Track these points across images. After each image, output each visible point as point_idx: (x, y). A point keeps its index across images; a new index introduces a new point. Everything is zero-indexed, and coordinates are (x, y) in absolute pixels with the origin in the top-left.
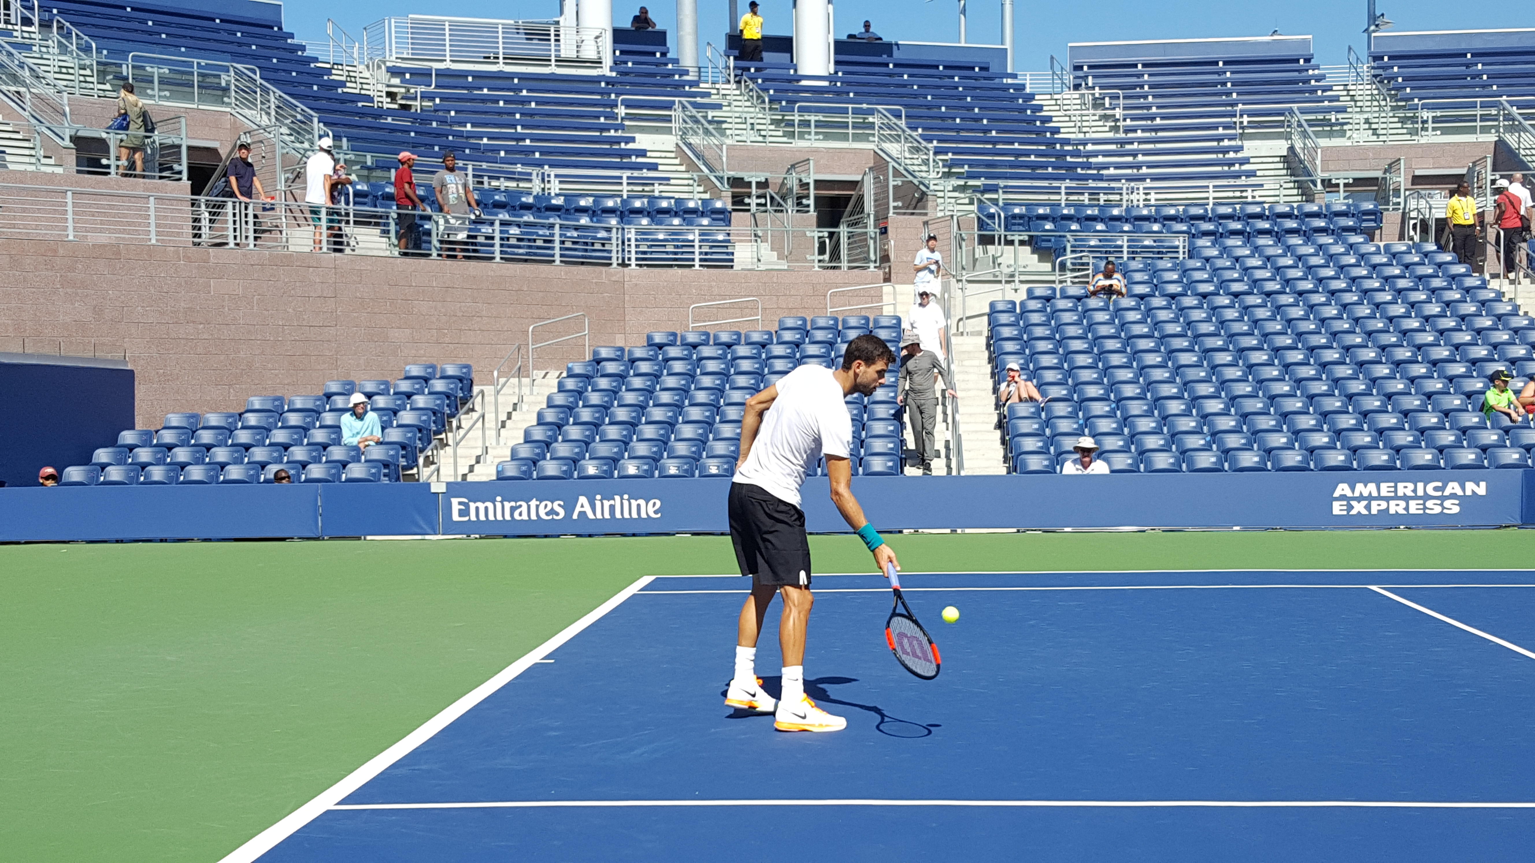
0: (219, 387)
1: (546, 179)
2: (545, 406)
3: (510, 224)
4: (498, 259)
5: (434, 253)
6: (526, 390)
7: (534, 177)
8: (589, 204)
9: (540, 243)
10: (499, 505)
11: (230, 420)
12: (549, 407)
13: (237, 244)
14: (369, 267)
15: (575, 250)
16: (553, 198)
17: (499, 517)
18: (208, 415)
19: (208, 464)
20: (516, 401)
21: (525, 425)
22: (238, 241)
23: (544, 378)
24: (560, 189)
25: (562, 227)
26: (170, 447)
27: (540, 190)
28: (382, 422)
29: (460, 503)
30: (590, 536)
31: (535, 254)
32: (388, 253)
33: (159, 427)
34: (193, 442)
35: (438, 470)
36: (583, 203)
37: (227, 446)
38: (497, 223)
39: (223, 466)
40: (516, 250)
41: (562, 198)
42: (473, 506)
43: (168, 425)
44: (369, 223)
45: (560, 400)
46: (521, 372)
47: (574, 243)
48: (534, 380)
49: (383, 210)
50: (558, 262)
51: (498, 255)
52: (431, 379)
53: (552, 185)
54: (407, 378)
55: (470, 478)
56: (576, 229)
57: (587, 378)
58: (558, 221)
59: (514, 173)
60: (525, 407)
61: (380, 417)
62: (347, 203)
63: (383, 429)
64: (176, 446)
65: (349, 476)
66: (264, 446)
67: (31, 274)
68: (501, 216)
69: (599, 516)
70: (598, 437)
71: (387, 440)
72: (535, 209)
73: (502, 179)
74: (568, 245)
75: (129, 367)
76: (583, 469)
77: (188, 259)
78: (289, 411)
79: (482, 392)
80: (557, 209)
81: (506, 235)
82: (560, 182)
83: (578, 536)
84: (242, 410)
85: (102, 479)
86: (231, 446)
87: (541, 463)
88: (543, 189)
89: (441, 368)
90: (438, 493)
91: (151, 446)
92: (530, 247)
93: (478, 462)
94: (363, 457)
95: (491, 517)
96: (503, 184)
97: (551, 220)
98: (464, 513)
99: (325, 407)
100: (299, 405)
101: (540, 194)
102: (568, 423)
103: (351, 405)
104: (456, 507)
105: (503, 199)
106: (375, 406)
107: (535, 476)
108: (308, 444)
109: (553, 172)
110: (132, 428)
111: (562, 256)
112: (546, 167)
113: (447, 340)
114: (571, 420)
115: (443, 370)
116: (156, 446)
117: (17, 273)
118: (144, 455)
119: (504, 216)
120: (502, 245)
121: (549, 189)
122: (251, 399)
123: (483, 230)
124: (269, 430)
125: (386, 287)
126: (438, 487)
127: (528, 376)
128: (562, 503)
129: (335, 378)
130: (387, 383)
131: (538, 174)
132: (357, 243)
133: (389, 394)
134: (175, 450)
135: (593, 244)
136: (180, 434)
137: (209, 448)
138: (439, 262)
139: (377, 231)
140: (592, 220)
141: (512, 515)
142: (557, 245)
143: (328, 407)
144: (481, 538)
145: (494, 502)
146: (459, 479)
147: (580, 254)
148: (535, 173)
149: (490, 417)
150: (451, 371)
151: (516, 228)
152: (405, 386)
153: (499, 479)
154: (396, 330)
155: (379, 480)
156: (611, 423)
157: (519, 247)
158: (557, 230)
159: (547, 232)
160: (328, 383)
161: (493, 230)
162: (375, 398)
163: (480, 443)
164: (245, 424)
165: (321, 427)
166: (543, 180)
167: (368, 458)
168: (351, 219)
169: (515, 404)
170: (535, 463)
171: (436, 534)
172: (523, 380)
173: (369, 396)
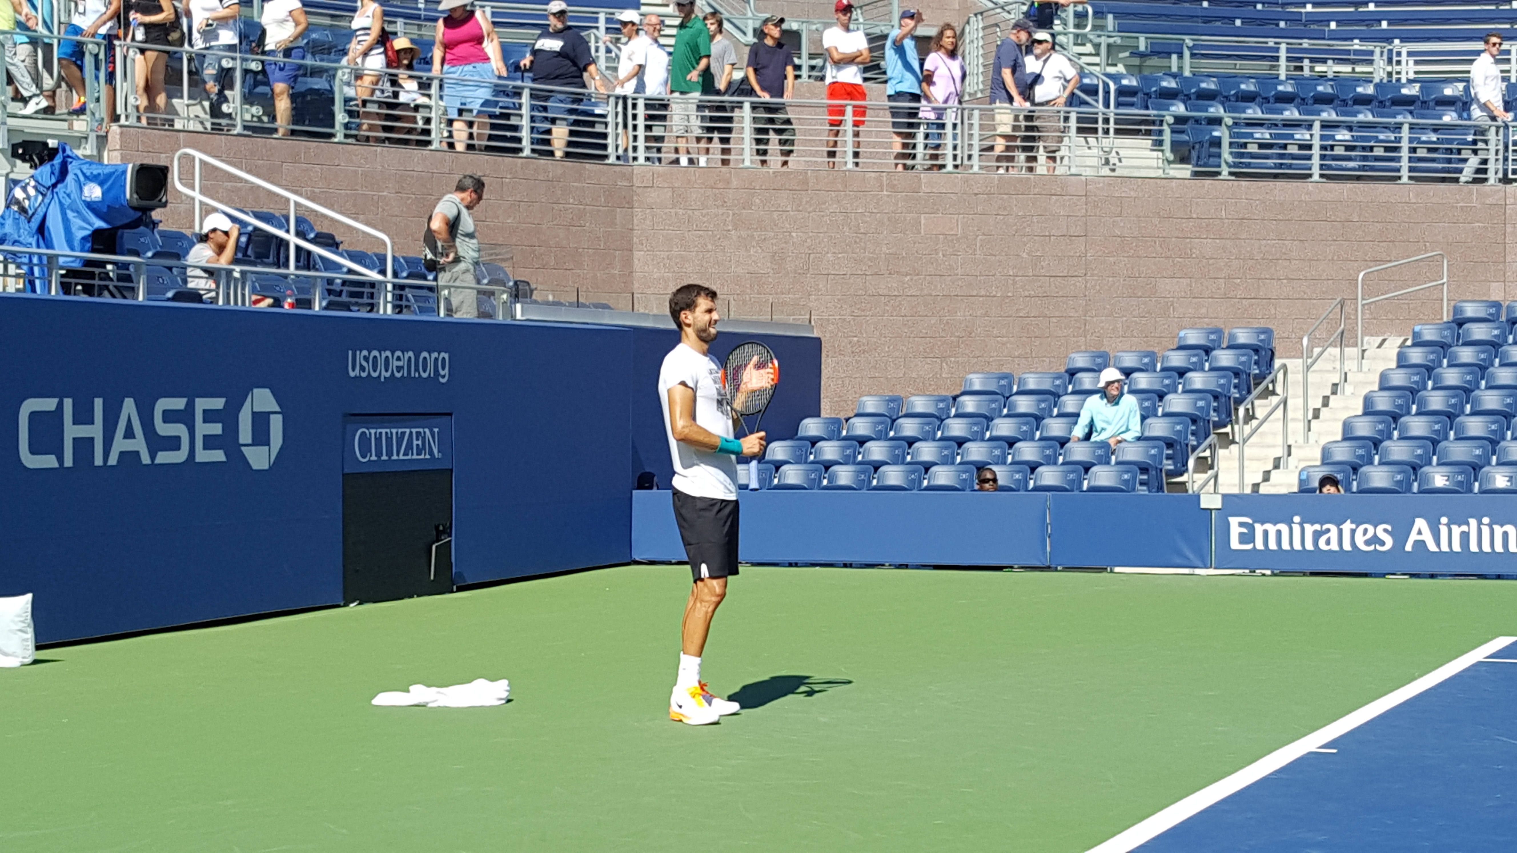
0: (928, 360)
1: (1395, 59)
2: (1376, 387)
3: (1338, 127)
4: (1316, 177)
5: (1225, 171)
6: (1350, 365)
7: (1377, 56)
8: (1457, 93)
9: (1379, 152)
10: (1296, 529)
11: (941, 405)
12: (1382, 388)
13: (956, 167)
14: (1132, 194)
15: (1433, 160)
16: (1403, 86)
17: (1297, 546)
18: (913, 398)
19: (909, 463)
20: (1337, 381)
21: (1345, 415)
22: (959, 162)
23: (1379, 346)
24: (1416, 73)
25: (1412, 126)
26: (862, 441)
27: (1385, 76)
28: (1142, 408)
29: (1241, 524)
30: (1432, 576)
31: (1372, 169)
32: (1160, 173)
33: (851, 414)
34: (892, 434)
35: (1216, 477)
36: (1448, 91)
37: (934, 440)
38: (1317, 125)
39: (927, 467)
40: (1344, 164)
41: (1417, 86)
42: (1259, 528)
43: (861, 411)
44: (1137, 132)
45: (1399, 378)
46: (1343, 340)
47: (1430, 150)
48: (1364, 351)
49: (1155, 112)
50: (1405, 179)
51: (1316, 172)
52: (1213, 349)
53: (1403, 67)
54: (1181, 348)
55: (1264, 489)
56: (1436, 130)
57: (1442, 347)
58: (1410, 119)
59: (1348, 52)
60: (1349, 389)
61: (1141, 402)
62: (1107, 105)
63: (1143, 418)
64: (870, 439)
65: (1093, 483)
66: (983, 440)
67: (696, 212)
68: (1324, 116)
69: (1445, 548)
70: (1452, 433)
71: (1147, 434)
72: (1375, 103)
73: (1330, 62)
74: (1422, 153)
75: (815, 335)
76: (1427, 479)
77: (892, 187)
78: (1020, 393)
79: (1284, 367)
80: (1409, 101)
81: (1331, 143)
82: (1417, 63)
83: (1412, 576)
84: (958, 392)
85: (776, 481)
86: (941, 439)
87: (1364, 469)
88: (1390, 74)
89: (1230, 334)
90: (1211, 510)
91: (840, 439)
92: (1365, 158)
93: (1276, 466)
94: (1113, 458)
95: (1286, 546)
96: (1330, 68)
97: (1399, 119)
98: (1248, 537)
99: (1066, 388)
100: (1032, 385)
101: (1385, 81)
102: (1408, 413)
103: (1102, 384)
104: (1235, 530)
105: (1330, 90)
106: (1133, 387)
107: (1355, 489)
108: (1041, 439)
109: (1406, 48)
110: (818, 415)
111: (1411, 169)
112: (1397, 42)
113: (1240, 294)
114: (1414, 408)
115: (1232, 336)
116: (845, 439)
117: (681, 212)
118: (829, 450)
119: (1329, 114)
120: (1323, 157)
121: (1398, 73)
122: (971, 376)
123: (1297, 136)
124: (990, 419)
125: (1156, 221)
126: (1210, 501)
127: (1356, 345)
128: (1389, 528)
129: (1083, 348)
130: (1152, 355)
131: (1382, 53)
132: (1120, 160)
133: (1155, 371)
134: (868, 444)
135: (1459, 151)
136: (876, 424)
137: (911, 442)
138: (1230, 183)
139: (1147, 142)
140: (1460, 117)
141: (1316, 543)
142: (1405, 154)
143: (1070, 388)
144: (1274, 575)
145: (1290, 523)
146: (1248, 490)
147: (1440, 166)
148: (1378, 51)
149: (1295, 403)
150: (1243, 337)
151: (1346, 132)
152: (1177, 359)
153: (1301, 491)
154: (1167, 280)
155: (1134, 490)
156: (1474, 413)
157: (1349, 159)
158: (1405, 133)
159: (1392, 136)
160: (1073, 355)
161: (1311, 135)
162: (1135, 375)
163: (1279, 440)
164: (960, 411)
165: (1060, 415)
166: (1390, 61)
167: (1120, 459)
168: (1112, 126)
169: (1335, 385)
170: (1355, 469)
171: (1206, 567)
172: (1347, 350)
173: (1128, 372)
